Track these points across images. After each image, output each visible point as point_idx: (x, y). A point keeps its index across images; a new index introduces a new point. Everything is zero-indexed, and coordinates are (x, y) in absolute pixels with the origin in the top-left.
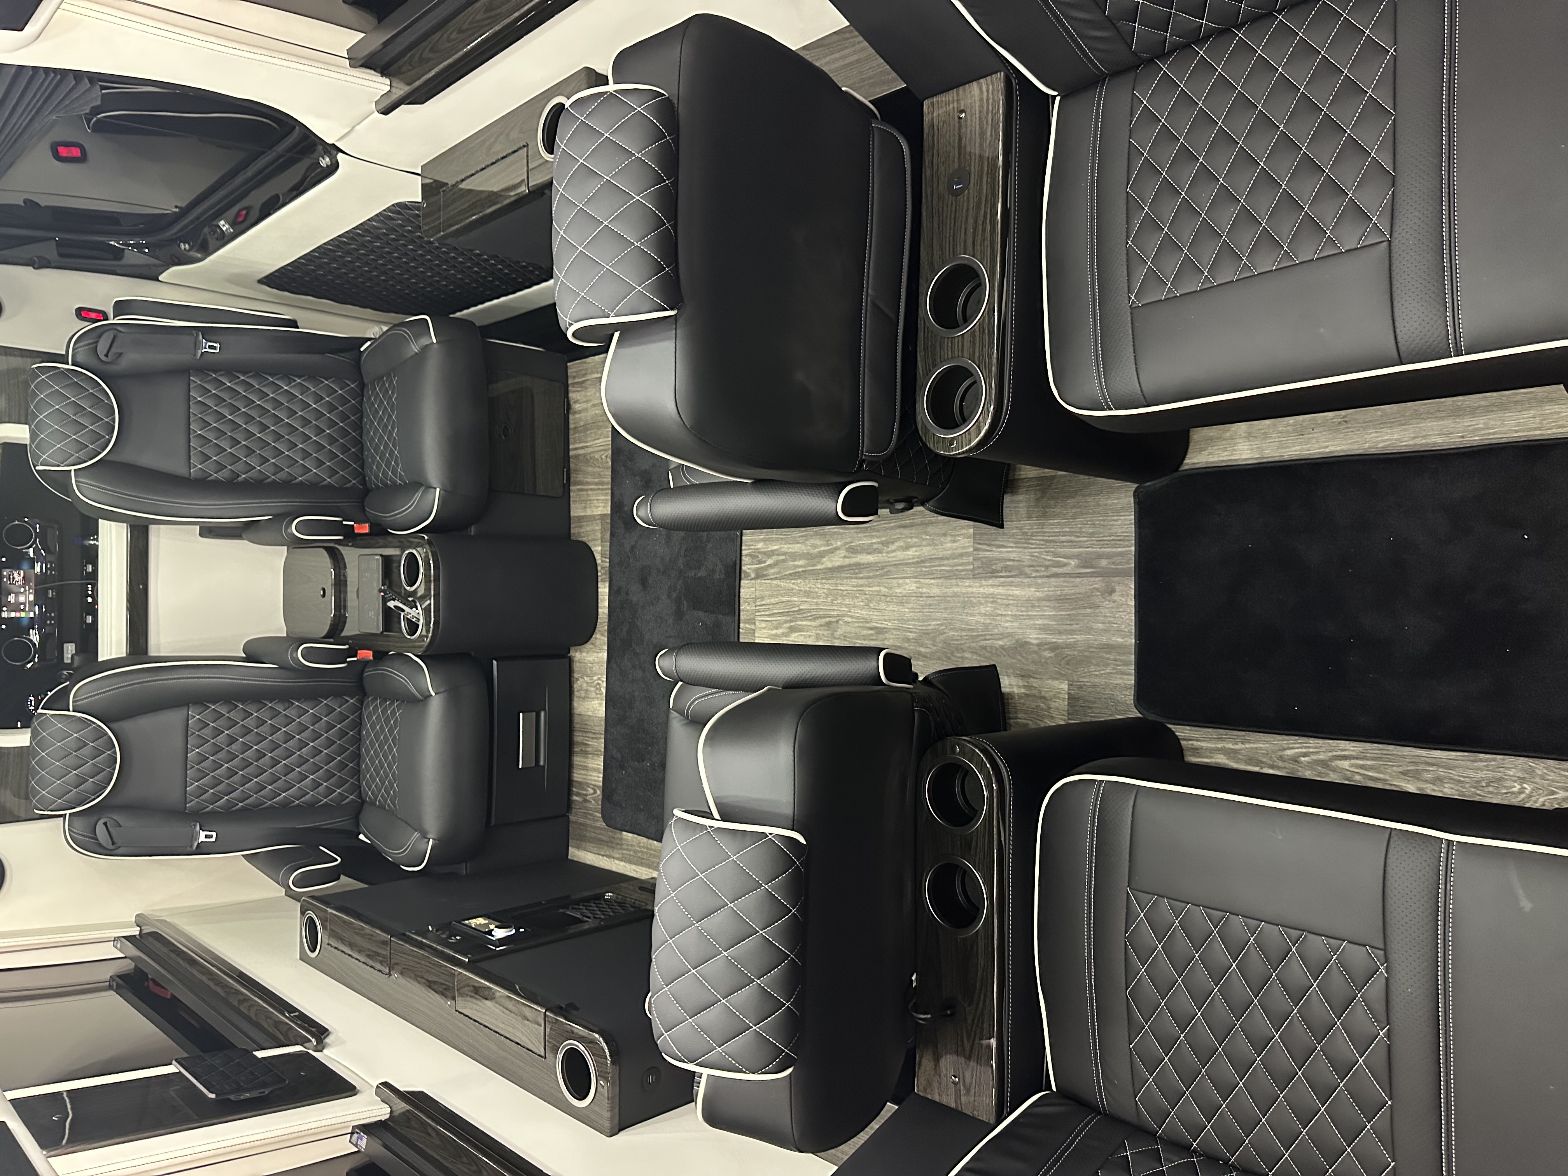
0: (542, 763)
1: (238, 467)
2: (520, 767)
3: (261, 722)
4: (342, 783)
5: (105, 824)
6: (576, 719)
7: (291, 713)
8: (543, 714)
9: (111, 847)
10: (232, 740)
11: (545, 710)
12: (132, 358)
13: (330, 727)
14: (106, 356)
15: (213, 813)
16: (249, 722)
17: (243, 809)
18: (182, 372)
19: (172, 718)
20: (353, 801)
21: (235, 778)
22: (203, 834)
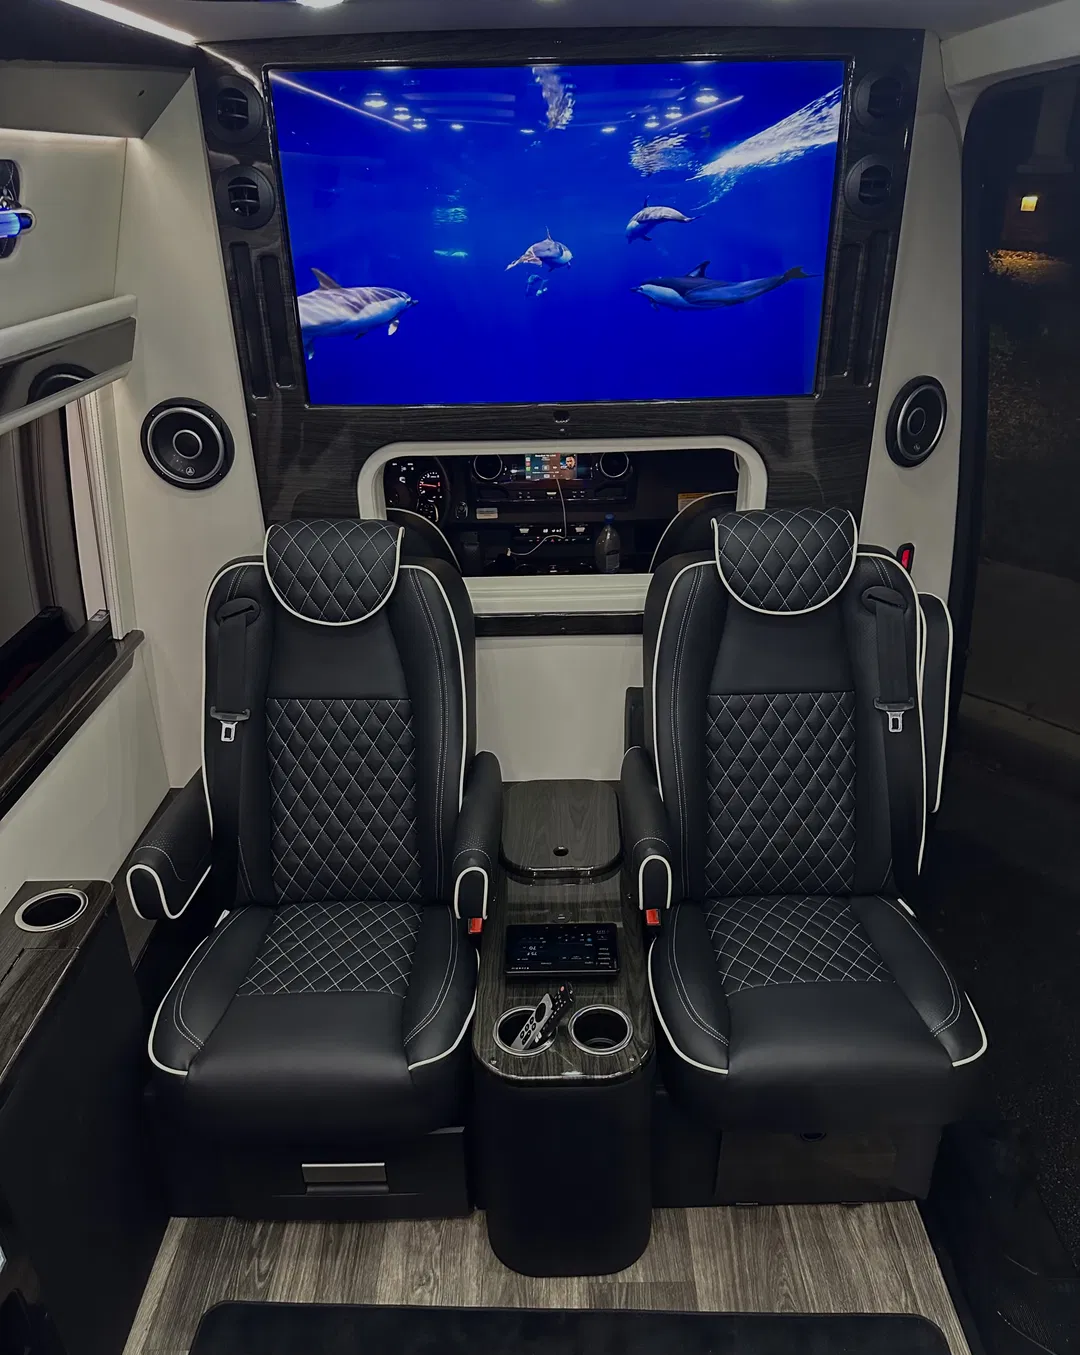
0: (309, 1189)
1: (726, 750)
2: (303, 1165)
3: (386, 783)
4: (303, 881)
5: (251, 608)
6: (378, 1227)
7: (400, 819)
8: (385, 1188)
9: (219, 616)
10: (362, 750)
11: (390, 1192)
12: (870, 628)
13: (380, 866)
14: (870, 597)
15: (266, 730)
16: (387, 770)
17: (270, 765)
18: (852, 683)
19: (392, 679)
20: (278, 896)
21: (311, 755)
22: (233, 727)
